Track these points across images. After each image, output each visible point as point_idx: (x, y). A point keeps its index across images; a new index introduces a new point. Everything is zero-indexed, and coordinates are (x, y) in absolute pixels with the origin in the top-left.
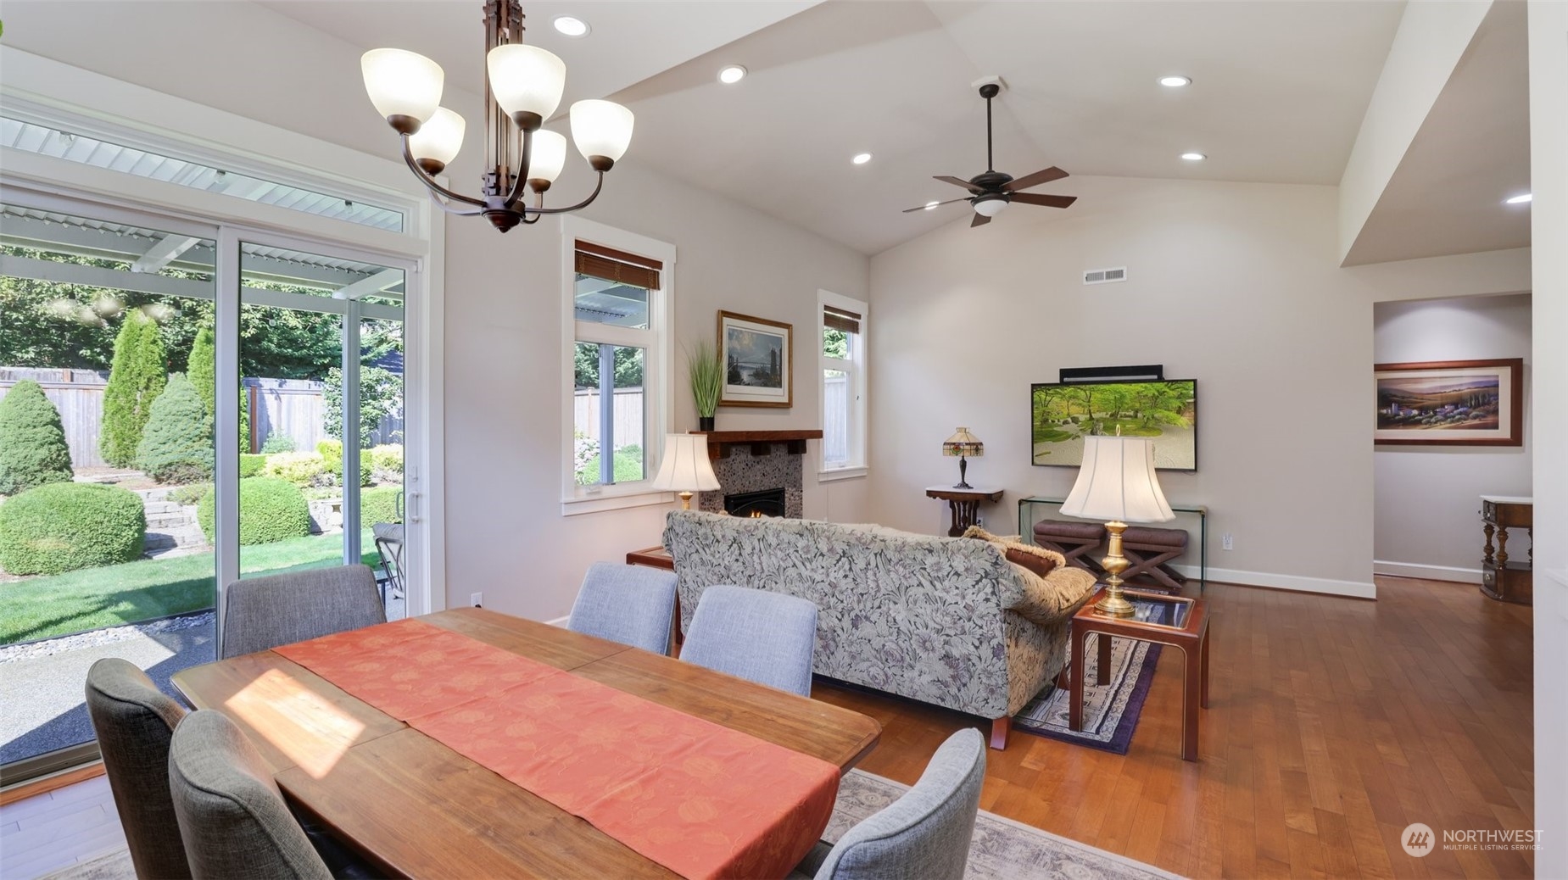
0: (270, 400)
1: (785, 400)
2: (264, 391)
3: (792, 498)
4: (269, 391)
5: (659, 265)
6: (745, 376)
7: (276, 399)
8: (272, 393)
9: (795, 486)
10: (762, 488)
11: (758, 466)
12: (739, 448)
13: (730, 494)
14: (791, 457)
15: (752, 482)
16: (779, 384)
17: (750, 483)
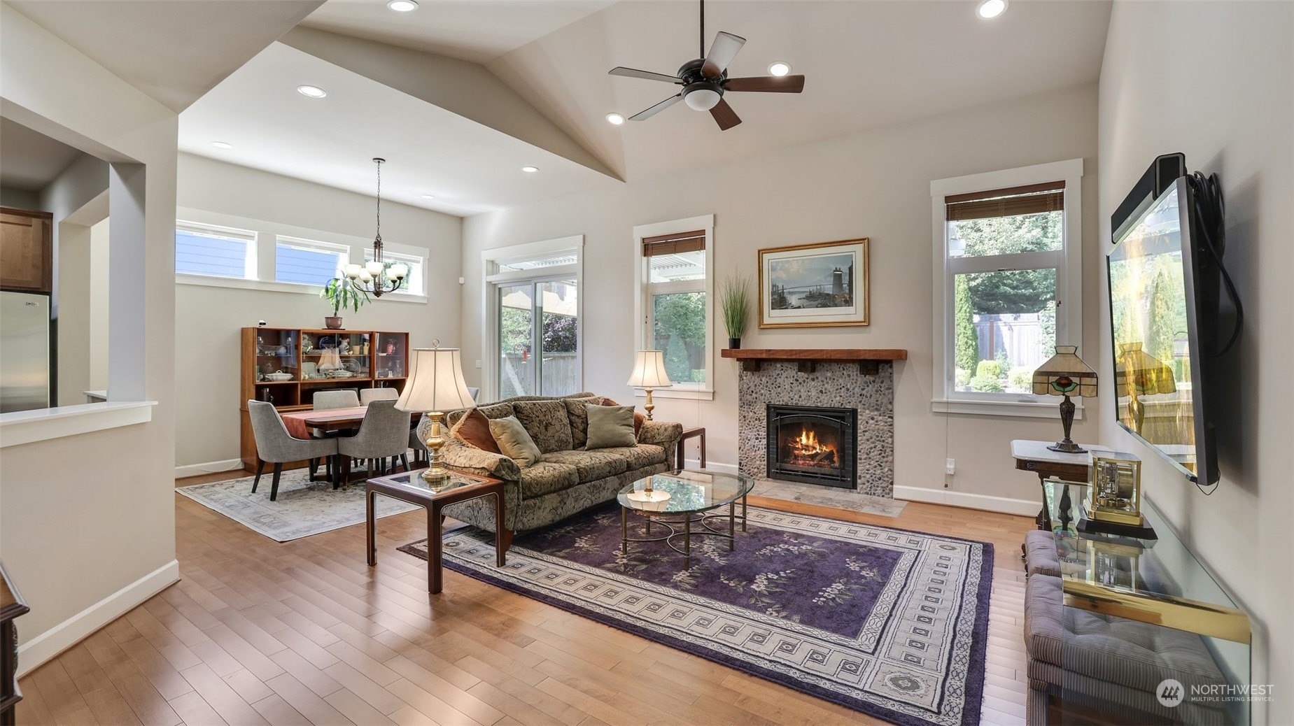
0: (1004, 331)
1: (860, 317)
2: (1000, 324)
3: (871, 421)
4: (1004, 324)
5: (703, 232)
6: (793, 300)
7: (1009, 330)
8: (1006, 325)
9: (877, 410)
10: (819, 405)
11: (813, 383)
12: (786, 364)
13: (773, 403)
14: (869, 378)
15: (803, 397)
16: (849, 302)
17: (800, 397)
